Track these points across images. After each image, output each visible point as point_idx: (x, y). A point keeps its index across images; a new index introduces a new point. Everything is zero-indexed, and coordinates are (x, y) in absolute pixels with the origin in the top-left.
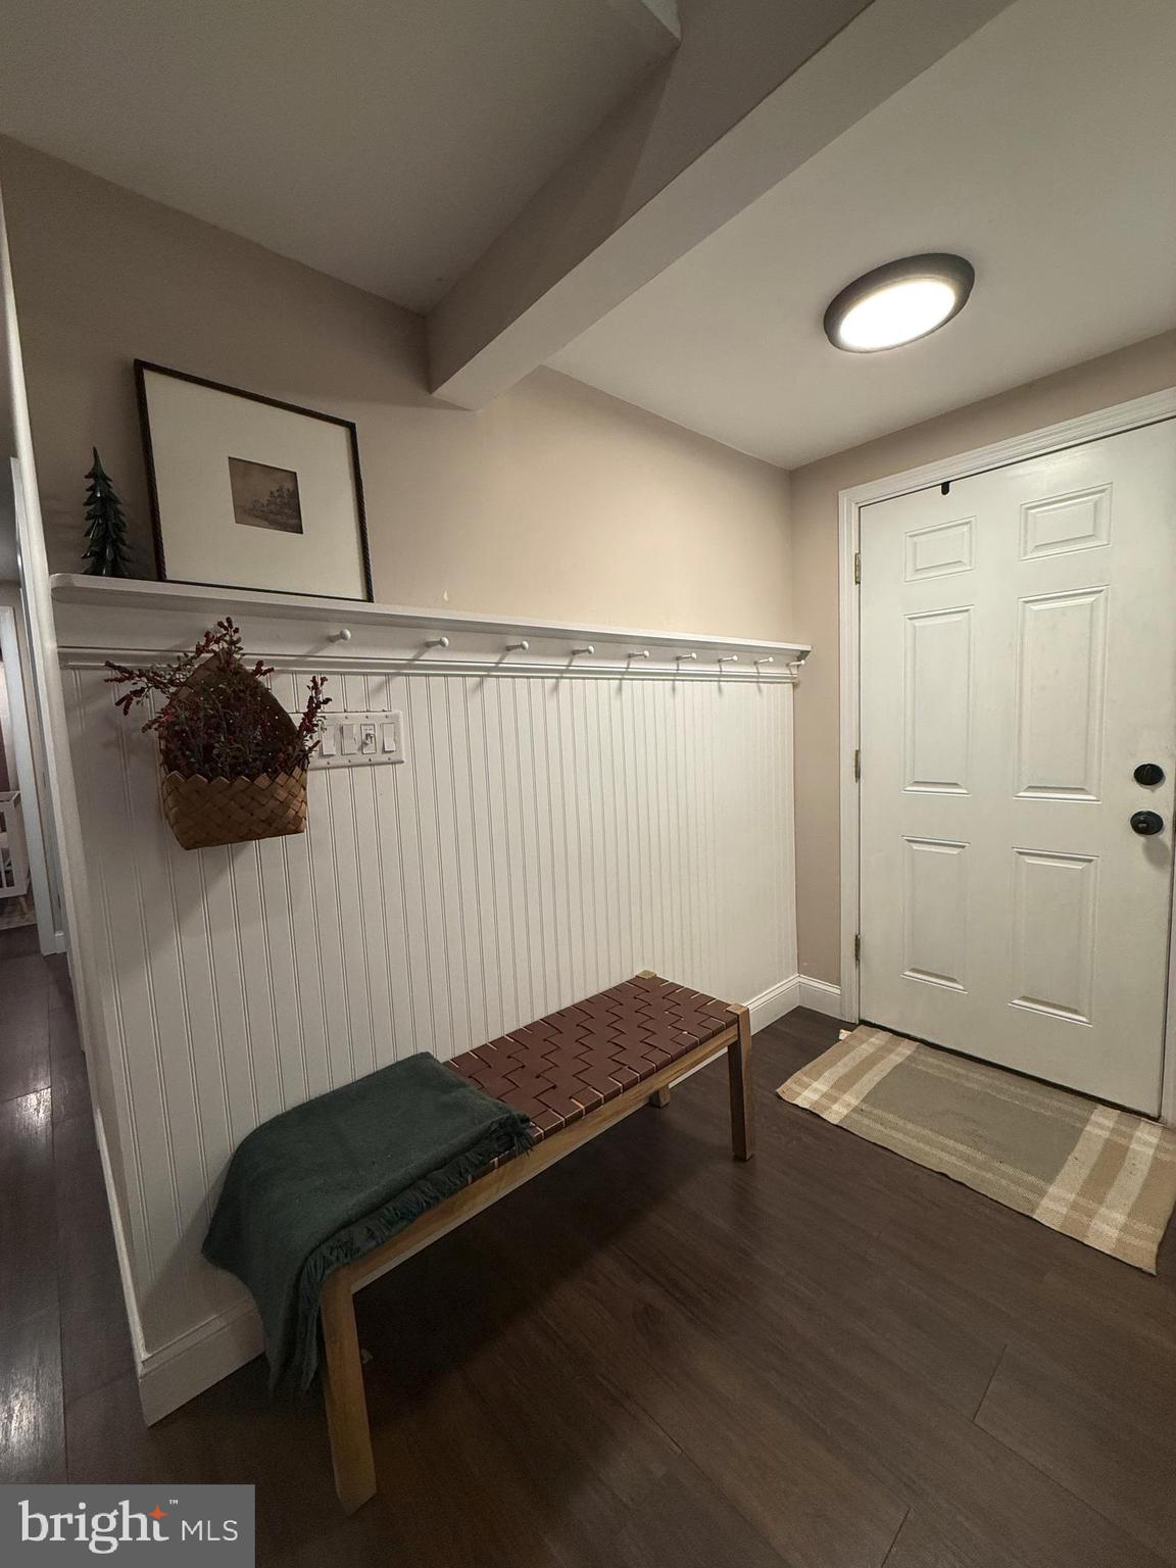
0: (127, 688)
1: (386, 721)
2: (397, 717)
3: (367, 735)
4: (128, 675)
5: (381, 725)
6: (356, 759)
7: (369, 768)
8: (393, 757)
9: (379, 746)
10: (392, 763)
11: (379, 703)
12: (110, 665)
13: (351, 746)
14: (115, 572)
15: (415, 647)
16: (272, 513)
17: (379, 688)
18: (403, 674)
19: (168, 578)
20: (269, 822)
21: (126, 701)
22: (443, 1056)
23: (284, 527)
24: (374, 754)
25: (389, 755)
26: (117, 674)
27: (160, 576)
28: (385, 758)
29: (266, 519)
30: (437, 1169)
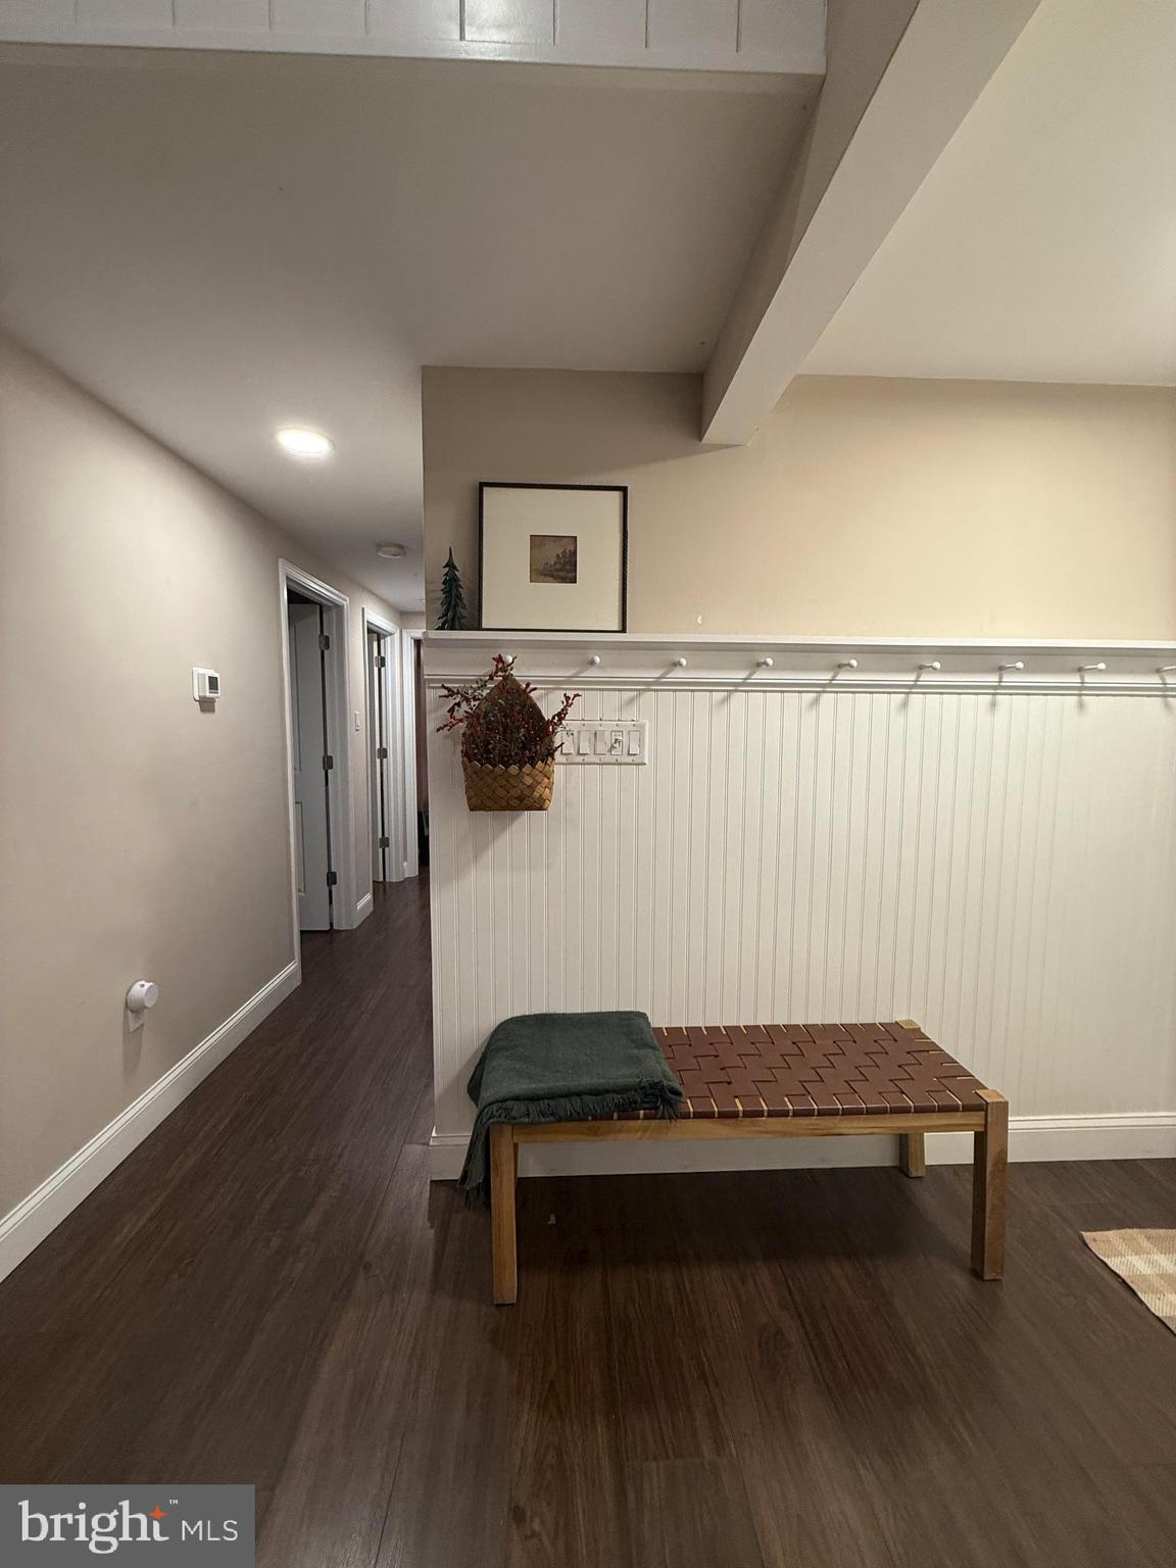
0: (452, 702)
1: (634, 728)
2: (643, 726)
3: (616, 740)
4: (451, 693)
5: (629, 733)
6: (608, 758)
7: (616, 767)
8: (637, 759)
9: (625, 751)
10: (636, 764)
11: (631, 713)
12: (443, 687)
13: (602, 748)
14: (452, 628)
15: (662, 667)
16: (557, 570)
17: (631, 701)
18: (652, 690)
19: (484, 626)
20: (521, 799)
21: (452, 710)
22: (659, 1020)
23: (564, 580)
24: (619, 754)
25: (632, 757)
26: (445, 692)
27: (479, 628)
28: (630, 759)
29: (552, 576)
30: (591, 1095)
